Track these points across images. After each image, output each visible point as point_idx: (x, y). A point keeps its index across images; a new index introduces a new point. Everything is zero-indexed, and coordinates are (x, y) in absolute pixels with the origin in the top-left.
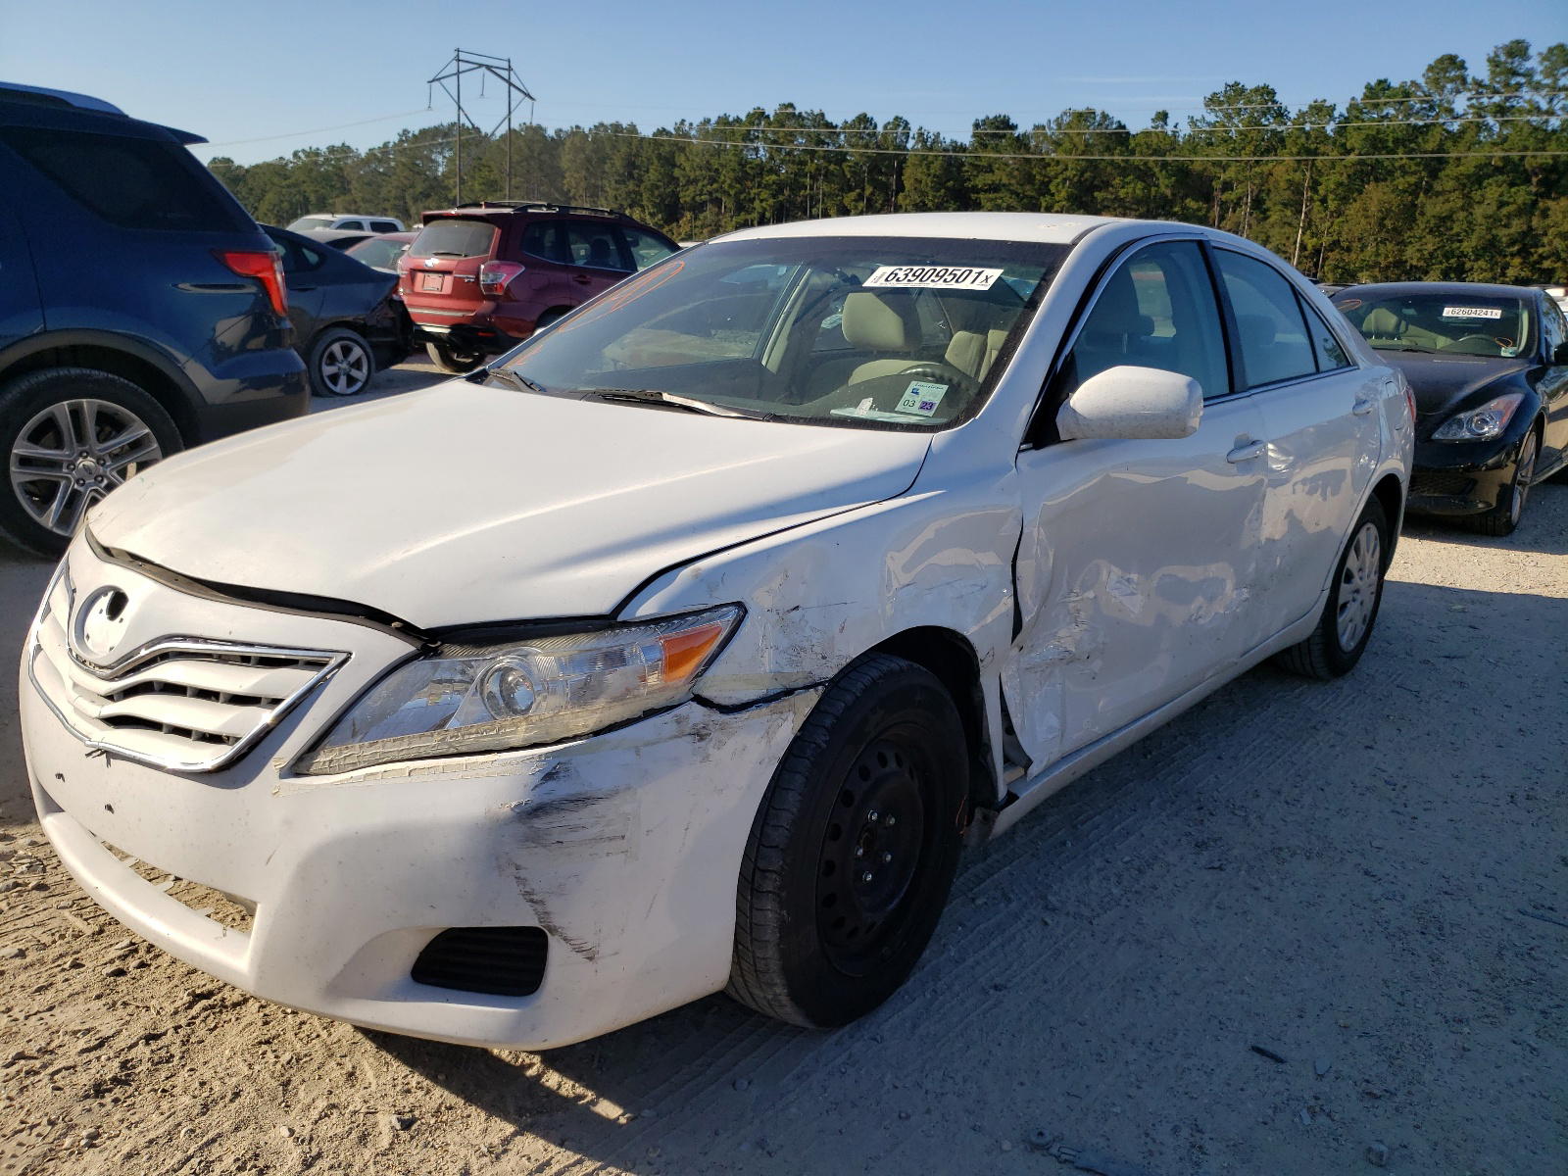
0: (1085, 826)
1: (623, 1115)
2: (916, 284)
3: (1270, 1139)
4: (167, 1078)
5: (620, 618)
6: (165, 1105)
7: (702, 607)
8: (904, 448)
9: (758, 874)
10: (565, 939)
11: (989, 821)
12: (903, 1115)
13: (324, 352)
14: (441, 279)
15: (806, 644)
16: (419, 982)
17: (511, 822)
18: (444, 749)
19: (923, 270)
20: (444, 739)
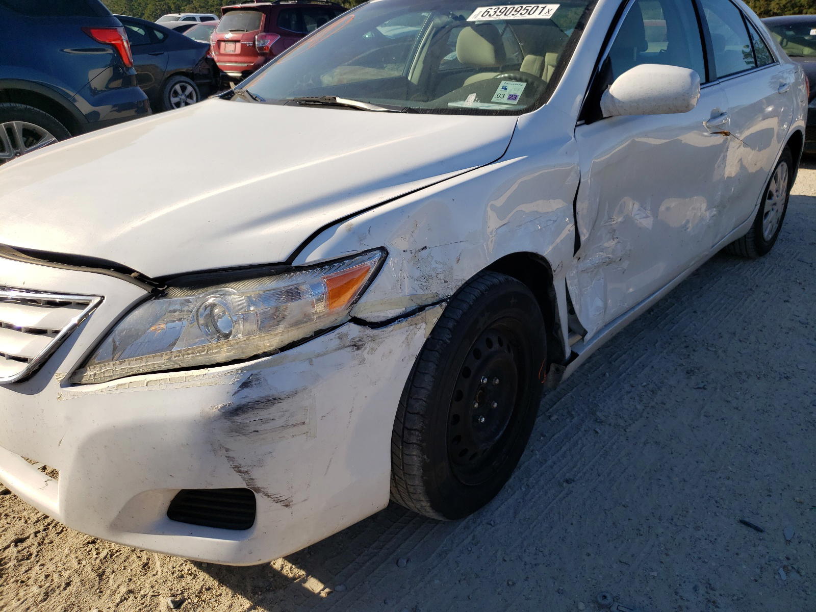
0: (616, 362)
1: (323, 590)
2: (502, 17)
3: (761, 593)
4: (26, 572)
5: (294, 264)
6: (22, 593)
7: (355, 253)
8: (501, 126)
9: (406, 432)
10: (267, 495)
11: (559, 372)
12: (510, 583)
13: (170, 91)
14: (234, 45)
15: (434, 274)
16: (173, 519)
17: (219, 419)
18: (170, 366)
19: (506, 8)
20: (170, 358)
